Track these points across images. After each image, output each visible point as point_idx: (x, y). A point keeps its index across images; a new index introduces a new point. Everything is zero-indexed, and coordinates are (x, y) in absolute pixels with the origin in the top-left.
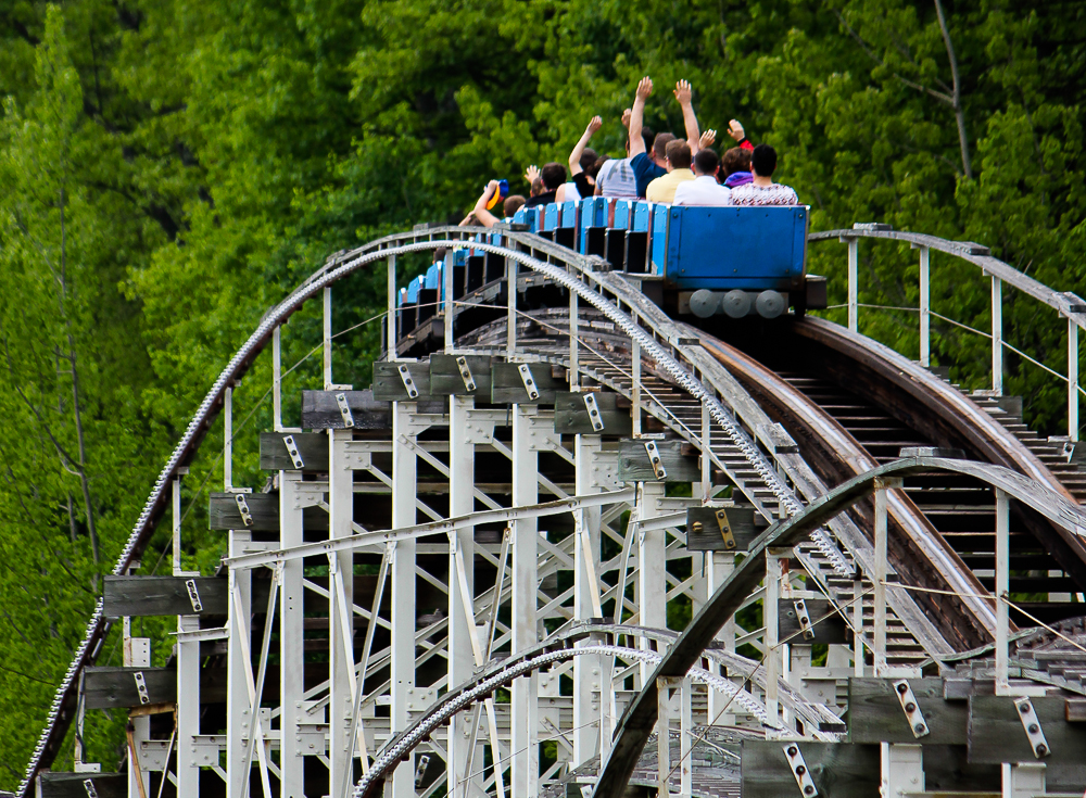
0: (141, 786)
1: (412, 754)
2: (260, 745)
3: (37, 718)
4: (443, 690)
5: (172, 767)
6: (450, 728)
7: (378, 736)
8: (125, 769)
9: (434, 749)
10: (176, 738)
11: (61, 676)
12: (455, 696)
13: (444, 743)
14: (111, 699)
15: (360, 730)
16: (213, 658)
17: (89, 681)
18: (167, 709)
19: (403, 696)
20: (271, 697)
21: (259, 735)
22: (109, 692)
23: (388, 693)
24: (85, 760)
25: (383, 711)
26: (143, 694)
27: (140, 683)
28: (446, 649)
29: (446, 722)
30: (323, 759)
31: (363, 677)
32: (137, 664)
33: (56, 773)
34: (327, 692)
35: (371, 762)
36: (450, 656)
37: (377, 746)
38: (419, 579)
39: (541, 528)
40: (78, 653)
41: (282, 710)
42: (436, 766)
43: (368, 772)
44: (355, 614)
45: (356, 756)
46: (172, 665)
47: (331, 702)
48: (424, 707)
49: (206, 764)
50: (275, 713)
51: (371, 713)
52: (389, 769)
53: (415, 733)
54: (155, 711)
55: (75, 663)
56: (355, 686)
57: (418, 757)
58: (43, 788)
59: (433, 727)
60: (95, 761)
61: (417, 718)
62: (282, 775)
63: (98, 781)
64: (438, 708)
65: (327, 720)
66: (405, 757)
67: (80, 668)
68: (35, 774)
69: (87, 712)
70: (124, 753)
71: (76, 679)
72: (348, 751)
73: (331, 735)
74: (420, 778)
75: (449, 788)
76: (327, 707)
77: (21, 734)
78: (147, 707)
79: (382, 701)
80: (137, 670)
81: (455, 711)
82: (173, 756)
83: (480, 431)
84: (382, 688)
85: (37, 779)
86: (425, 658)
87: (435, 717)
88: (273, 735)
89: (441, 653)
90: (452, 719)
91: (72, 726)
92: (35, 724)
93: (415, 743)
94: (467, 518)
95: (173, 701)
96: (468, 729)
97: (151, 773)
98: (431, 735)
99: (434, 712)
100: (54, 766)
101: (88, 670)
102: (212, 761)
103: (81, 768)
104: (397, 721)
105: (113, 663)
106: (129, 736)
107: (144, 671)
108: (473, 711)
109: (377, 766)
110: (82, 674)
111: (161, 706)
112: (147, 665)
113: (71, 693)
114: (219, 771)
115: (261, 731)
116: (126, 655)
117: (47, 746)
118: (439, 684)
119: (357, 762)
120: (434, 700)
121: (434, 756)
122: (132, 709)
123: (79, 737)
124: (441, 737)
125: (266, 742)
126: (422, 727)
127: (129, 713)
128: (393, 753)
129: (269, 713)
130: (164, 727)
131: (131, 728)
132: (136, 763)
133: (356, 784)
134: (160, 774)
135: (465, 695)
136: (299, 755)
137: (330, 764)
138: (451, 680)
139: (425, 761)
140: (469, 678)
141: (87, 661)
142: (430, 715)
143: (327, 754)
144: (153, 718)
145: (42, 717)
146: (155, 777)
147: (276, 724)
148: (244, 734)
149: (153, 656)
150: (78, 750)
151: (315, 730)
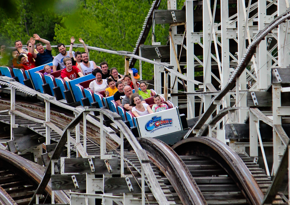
0: (174, 50)
1: (266, 38)
2: (214, 35)
3: (139, 27)
4: (276, 16)
5: (185, 43)
6: (278, 29)
7: (254, 32)
8: (169, 44)
9: (273, 36)
10: (186, 33)
11: (147, 13)
12: (280, 18)
13: (276, 34)
14: (164, 21)
15: (248, 30)
16: (198, 6)
17: (156, 15)
18: (183, 24)
19: (263, 18)
20: (218, 19)
21: (214, 32)
22: (163, 18)
23: (257, 17)
24: (155, 41)
25: (256, 24)
26: (174, 19)
27: (173, 15)
28: (277, 2)
29: (277, 27)
30: (236, 40)
31: (249, 12)
32: (172, 9)
33: (145, 46)
34: (236, 17)
35: (252, 40)
36: (278, 4)
37: (254, 35)
40: (152, 5)
41: (221, 24)
42: (274, 42)
43: (251, 44)
45: (247, 39)
46: (184, 9)
47: (238, 21)
48: (269, 22)
49: (196, 42)
50: (219, 24)
51: (252, 24)
52: (258, 43)
53: (266, 31)
54: (178, 24)
55: (151, 9)
56: (246, 15)
57: (268, 39)
58: (141, 50)
59: (272, 29)
60: (159, 41)
61: (267, 26)
62: (222, 45)
63: (160, 48)
64: (274, 22)
65: (237, 27)
66: (263, 39)
67: (153, 10)
68: (139, 46)
69: (156, 25)
70: (168, 39)
71: (152, 14)
72: (244, 37)
73: (238, 32)
74: (268, 46)
75: (279, 49)
76: (237, 22)
77: (134, 32)
78: (176, 23)
79: (255, 20)
80: (172, 11)
81: (280, 23)
82: (185, 39)
84: (255, 16)
85: (140, 47)
86: (270, 5)
87: (273, 25)
88: (218, 32)
89: (275, 4)
90: (279, 26)
91: (151, 30)
92: (139, 29)
93: (266, 34)
95: (184, 21)
96: (284, 29)
97: (178, 45)
98: (272, 31)
99: (273, 24)
100: (145, 43)
101: (155, 11)
102: (198, 41)
103: (154, 44)
104: (260, 27)
105: (165, 9)
106: (170, 33)
107: (175, 11)
108: (286, 23)
109: (254, 42)
110: (154, 12)
111: (181, 23)
112: (176, 9)
113: (150, 18)
114: (200, 44)
115: (215, 31)
116: (168, 6)
117: (143, 36)
118: (274, 14)
119: (247, 41)
120: (273, 19)
121: (273, 38)
122: (171, 24)
123: (153, 33)
124: (275, 32)
125: (216, 34)
126: (269, 29)
127: (170, 25)
128: (259, 37)
129: (217, 25)
130: (181, 30)
131: (171, 30)
132: (173, 42)
133: (247, 48)
134: (181, 45)
135: (283, 18)
136: (227, 39)
137: (238, 41)
138: (278, 13)
139: (270, 40)
140: (284, 12)
141: (155, 8)
142: (271, 25)
143: (237, 38)
144: (178, 27)
145: (141, 27)
146: (179, 47)
147: (219, 28)
148: (209, 32)
149: (178, 6)
150: (153, 38)
151: (233, 30)
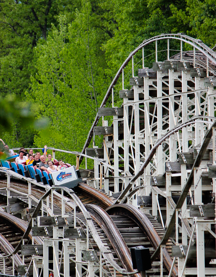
0: (107, 151)
1: (162, 144)
2: (131, 142)
3: (85, 137)
4: (168, 130)
5: (113, 147)
6: (170, 138)
7: (155, 140)
8: (103, 147)
9: (167, 142)
10: (113, 141)
11: (90, 128)
12: (170, 132)
13: (168, 141)
14: (100, 133)
15: (151, 138)
16: (121, 124)
17: (95, 129)
18: (112, 135)
19: (160, 132)
20: (133, 132)
21: (130, 140)
22: (100, 132)
23: (157, 131)
24: (95, 145)
25: (156, 135)
26: (106, 132)
27: (106, 130)
28: (169, 122)
29: (169, 137)
30: (144, 145)
31: (152, 128)
32: (105, 126)
33: (89, 148)
34: (144, 131)
35: (153, 145)
36: (169, 123)
37: (155, 142)
38: (163, 107)
39: (188, 97)
40: (93, 124)
41: (135, 135)
42: (167, 146)
43: (153, 147)
44: (150, 115)
45: (150, 144)
46: (112, 126)
47: (145, 133)
48: (164, 134)
49: (120, 146)
50: (134, 135)
51: (153, 135)
52: (157, 147)
53: (162, 139)
54: (109, 135)
55: (93, 126)
56: (150, 130)
57: (163, 144)
58: (87, 151)
59: (166, 138)
60: (97, 146)
61: (163, 136)
62: (135, 148)
63: (98, 150)
64: (167, 134)
65: (144, 137)
66: (161, 144)
67: (94, 127)
68: (85, 148)
69: (95, 136)
70: (103, 144)
71: (93, 129)
72: (149, 143)
73: (145, 140)
74: (164, 148)
75: (170, 150)
76: (144, 134)
77: (82, 140)
78: (108, 134)
79: (156, 133)
80: (105, 127)
81: (171, 135)
82: (113, 145)
83: (175, 77)
84: (156, 130)
85: (85, 149)
86: (164, 124)
87: (166, 136)
88: (133, 140)
89: (168, 123)
90: (170, 136)
91: (92, 139)
92: (85, 139)
93: (162, 141)
94: (173, 95)
95: (113, 133)
96: (173, 138)
97: (109, 148)
98: (166, 140)
99: (166, 135)
100: (89, 147)
101: (95, 127)
102: (121, 146)
103: (94, 147)
104: (159, 137)
105: (101, 126)
106: (104, 140)
107: (107, 127)
108: (174, 135)
109: (155, 146)
110: (94, 128)
111: (110, 134)
112: (107, 126)
113: (92, 132)
114: (122, 148)
115: (131, 139)
116: (103, 124)
117: (87, 143)
118: (167, 129)
119: (151, 145)
120: (166, 132)
121: (166, 144)
122: (104, 135)
123: (94, 141)
124: (168, 140)
125: (132, 141)
126: (164, 138)
127: (104, 136)
128: (158, 143)
129: (132, 136)
130: (111, 138)
131: (104, 139)
132: (105, 146)
133: (150, 150)
134: (110, 148)
135: (173, 131)
136: (139, 144)
137: (145, 146)
138: (170, 128)
139: (164, 145)
140: (173, 128)
141: (95, 125)
142: (165, 135)
143: (145, 144)
144: (109, 137)
145: (86, 137)
146: (109, 149)
147: (134, 138)
148: (128, 140)
149: (109, 124)
150: (94, 144)
151: (142, 139)
